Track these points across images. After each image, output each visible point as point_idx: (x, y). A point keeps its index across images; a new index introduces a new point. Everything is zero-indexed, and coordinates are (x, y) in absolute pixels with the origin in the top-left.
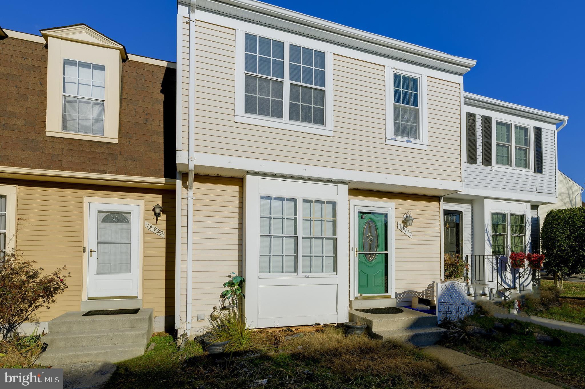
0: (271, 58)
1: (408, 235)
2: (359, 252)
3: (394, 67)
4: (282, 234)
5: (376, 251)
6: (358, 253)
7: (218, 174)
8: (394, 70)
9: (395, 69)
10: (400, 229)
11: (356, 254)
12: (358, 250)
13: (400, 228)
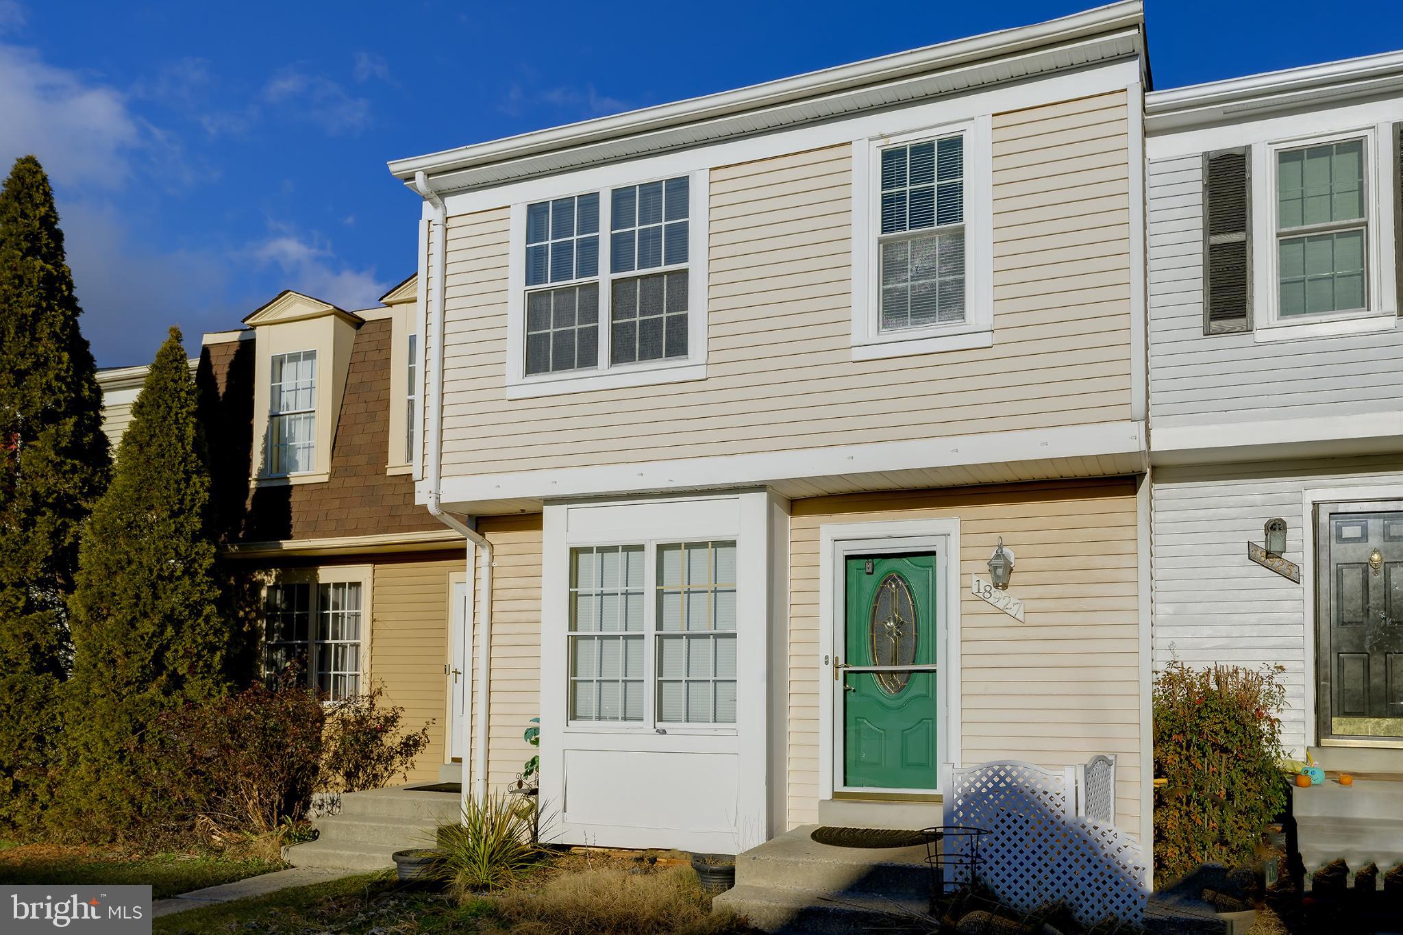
0: (575, 238)
1: (1007, 611)
2: (845, 669)
3: (876, 134)
4: (626, 630)
5: (914, 662)
6: (841, 671)
7: (523, 511)
8: (882, 142)
9: (883, 137)
10: (981, 595)
11: (837, 674)
12: (841, 661)
13: (979, 592)
